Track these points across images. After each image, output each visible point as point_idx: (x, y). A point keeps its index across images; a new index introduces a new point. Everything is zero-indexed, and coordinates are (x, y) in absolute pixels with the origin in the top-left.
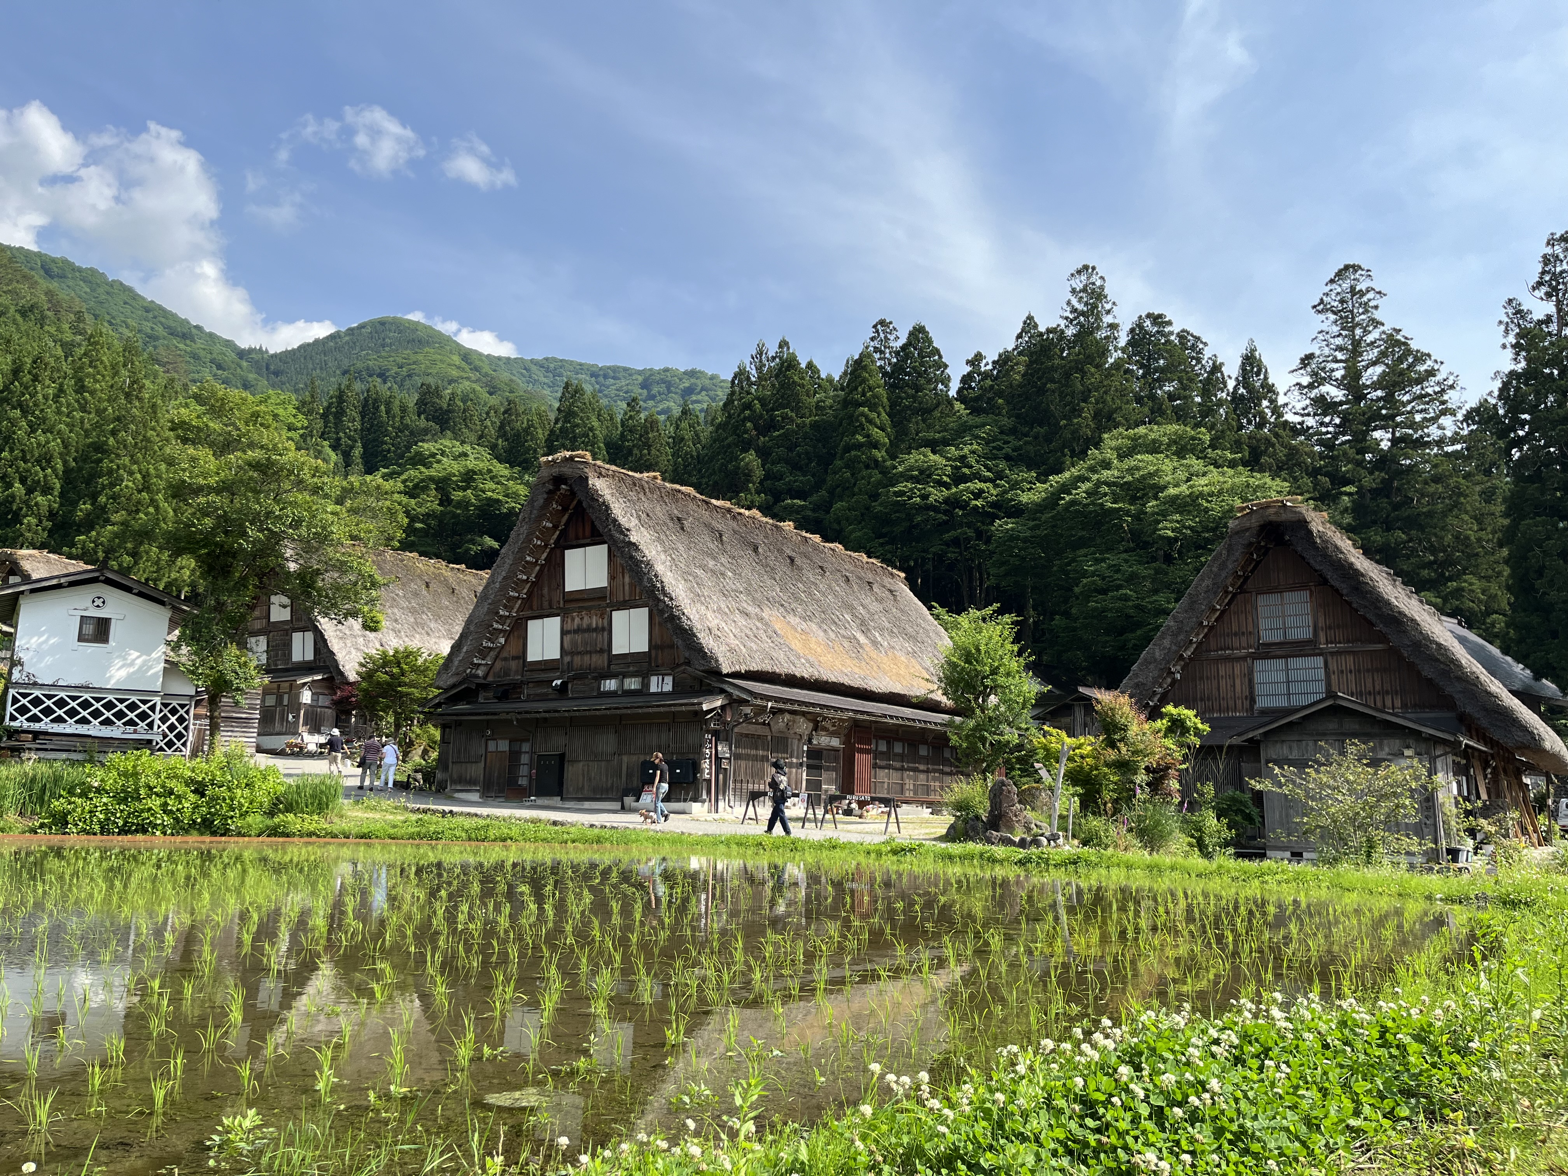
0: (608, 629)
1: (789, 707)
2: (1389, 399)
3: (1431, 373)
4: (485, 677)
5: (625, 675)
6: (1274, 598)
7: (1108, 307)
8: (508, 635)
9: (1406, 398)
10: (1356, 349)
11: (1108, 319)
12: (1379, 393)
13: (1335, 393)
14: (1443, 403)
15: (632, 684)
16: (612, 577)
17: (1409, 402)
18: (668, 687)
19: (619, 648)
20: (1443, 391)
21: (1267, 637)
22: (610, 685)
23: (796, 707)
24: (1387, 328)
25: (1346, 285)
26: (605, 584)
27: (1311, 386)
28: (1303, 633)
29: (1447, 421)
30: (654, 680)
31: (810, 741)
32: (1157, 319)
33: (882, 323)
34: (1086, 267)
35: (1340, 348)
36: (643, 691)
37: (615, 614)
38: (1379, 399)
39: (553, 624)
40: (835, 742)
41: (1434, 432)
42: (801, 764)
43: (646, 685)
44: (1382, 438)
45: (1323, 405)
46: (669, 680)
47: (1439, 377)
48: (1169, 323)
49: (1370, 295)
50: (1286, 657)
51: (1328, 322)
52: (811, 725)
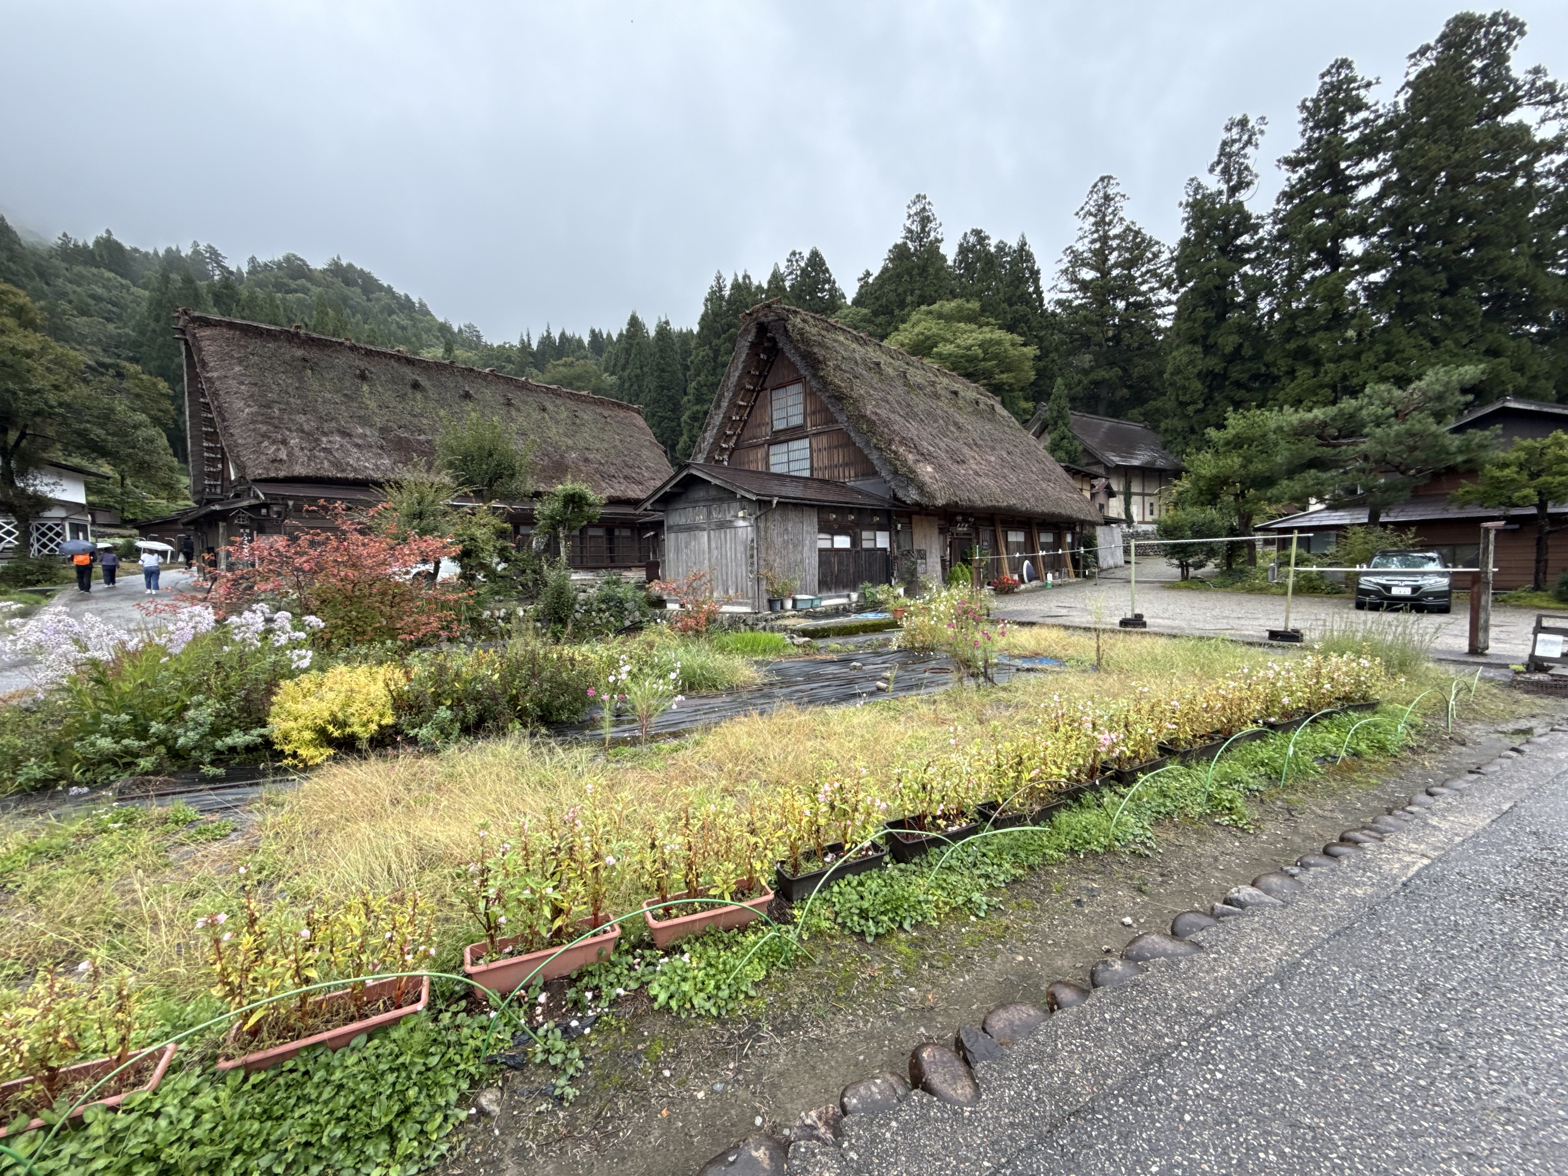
6: (781, 393)
7: (936, 226)
9: (1137, 274)
11: (935, 235)
12: (1119, 271)
17: (1139, 277)
21: (779, 425)
24: (1128, 223)
27: (1070, 271)
28: (797, 420)
33: (794, 254)
34: (918, 196)
35: (1093, 241)
38: (1119, 275)
48: (988, 237)
49: (1118, 198)
50: (787, 441)
51: (1089, 223)
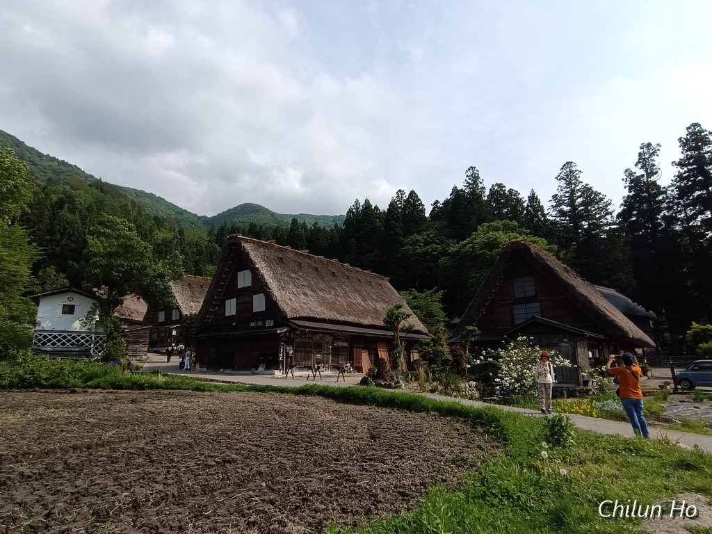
0: (251, 302)
1: (321, 331)
2: (587, 210)
3: (601, 199)
4: (212, 322)
5: (258, 320)
6: (520, 280)
7: (481, 181)
8: (219, 306)
9: (593, 209)
10: (573, 192)
11: (480, 186)
12: (582, 208)
13: (566, 208)
14: (607, 210)
15: (260, 324)
16: (253, 282)
17: (594, 210)
18: (272, 325)
19: (256, 309)
20: (606, 206)
21: (518, 295)
22: (252, 324)
23: (325, 331)
24: (584, 184)
25: (568, 170)
26: (251, 285)
27: (556, 206)
28: (531, 293)
29: (609, 217)
30: (267, 321)
31: (332, 345)
32: (500, 186)
33: (400, 191)
34: (471, 167)
35: (567, 192)
36: (264, 326)
37: (254, 296)
38: (582, 210)
39: (234, 301)
40: (345, 344)
41: (604, 221)
42: (329, 354)
43: (264, 324)
44: (585, 224)
45: (562, 213)
46: (272, 321)
47: (605, 200)
48: (505, 187)
49: (577, 172)
50: (525, 303)
51: (563, 183)
52: (332, 338)
